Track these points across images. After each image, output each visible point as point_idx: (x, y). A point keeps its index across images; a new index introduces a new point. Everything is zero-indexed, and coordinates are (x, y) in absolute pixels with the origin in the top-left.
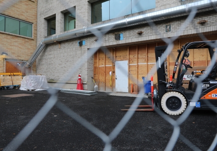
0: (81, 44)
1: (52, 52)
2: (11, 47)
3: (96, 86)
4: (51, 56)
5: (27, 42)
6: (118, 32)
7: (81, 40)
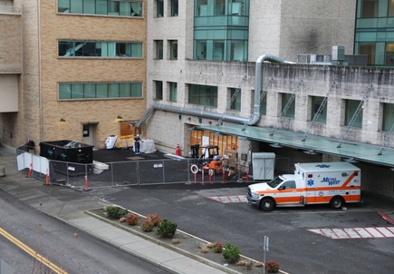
0: (180, 118)
1: (160, 117)
2: (124, 110)
3: (190, 153)
5: (137, 102)
6: (201, 118)
7: (180, 114)
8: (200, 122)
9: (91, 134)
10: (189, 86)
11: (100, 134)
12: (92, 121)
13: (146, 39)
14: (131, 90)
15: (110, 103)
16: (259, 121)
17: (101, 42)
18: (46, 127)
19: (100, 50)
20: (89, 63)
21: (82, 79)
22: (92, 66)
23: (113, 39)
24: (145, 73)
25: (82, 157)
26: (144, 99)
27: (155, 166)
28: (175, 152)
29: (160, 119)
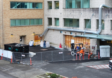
0: (61, 32)
1: (51, 32)
2: (36, 30)
3: (66, 47)
4: (51, 34)
5: (41, 27)
6: (71, 32)
7: (61, 31)
8: (71, 33)
9: (23, 40)
10: (64, 19)
11: (27, 40)
12: (23, 35)
13: (44, 1)
14: (38, 22)
15: (30, 27)
16: (101, 33)
17: (27, 2)
18: (5, 38)
19: (26, 6)
20: (22, 11)
21: (20, 18)
22: (24, 12)
23: (31, 1)
24: (44, 15)
25: (25, 50)
26: (44, 25)
27: (60, 53)
28: (59, 46)
29: (51, 33)
